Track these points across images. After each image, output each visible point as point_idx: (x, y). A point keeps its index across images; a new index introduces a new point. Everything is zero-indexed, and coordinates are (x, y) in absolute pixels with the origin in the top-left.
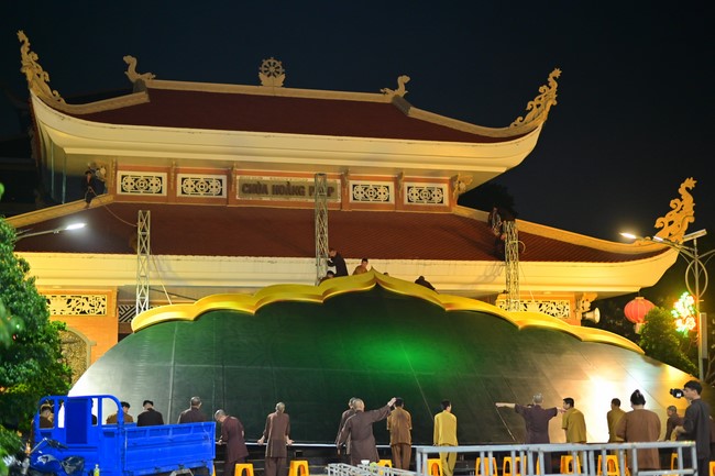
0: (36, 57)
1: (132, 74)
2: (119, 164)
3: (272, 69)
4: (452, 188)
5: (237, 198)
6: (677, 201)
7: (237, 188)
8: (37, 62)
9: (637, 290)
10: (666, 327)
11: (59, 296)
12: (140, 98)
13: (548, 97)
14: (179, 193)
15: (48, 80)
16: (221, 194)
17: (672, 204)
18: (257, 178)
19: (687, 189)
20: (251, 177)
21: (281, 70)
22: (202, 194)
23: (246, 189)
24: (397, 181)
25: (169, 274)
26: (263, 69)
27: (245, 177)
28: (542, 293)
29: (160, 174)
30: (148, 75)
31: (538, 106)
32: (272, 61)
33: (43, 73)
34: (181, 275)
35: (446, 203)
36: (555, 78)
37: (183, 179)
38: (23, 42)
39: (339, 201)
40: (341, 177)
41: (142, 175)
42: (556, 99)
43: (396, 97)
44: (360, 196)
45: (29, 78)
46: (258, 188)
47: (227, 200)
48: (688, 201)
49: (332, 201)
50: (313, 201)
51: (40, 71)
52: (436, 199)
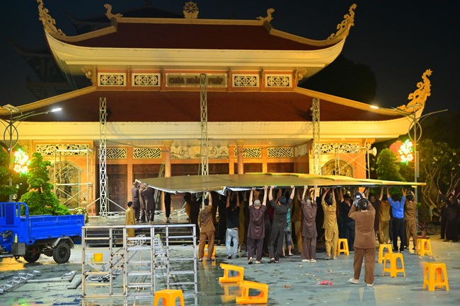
0: (47, 11)
1: (109, 15)
2: (99, 69)
4: (294, 77)
5: (166, 86)
6: (421, 83)
7: (166, 80)
8: (48, 13)
9: (397, 136)
10: (391, 160)
11: (63, 145)
12: (111, 29)
13: (349, 21)
14: (133, 84)
15: (55, 23)
16: (157, 84)
17: (418, 86)
18: (178, 74)
19: (427, 76)
20: (175, 74)
21: (196, 8)
22: (146, 85)
23: (172, 81)
24: (261, 73)
25: (119, 132)
26: (186, 8)
27: (171, 74)
28: (340, 139)
29: (122, 74)
30: (118, 15)
31: (343, 27)
32: (191, 3)
33: (51, 20)
34: (125, 133)
35: (291, 85)
36: (353, 9)
37: (135, 76)
38: (40, 3)
39: (226, 86)
40: (228, 72)
41: (112, 74)
42: (354, 22)
43: (266, 22)
44: (239, 83)
45: (44, 23)
46: (179, 80)
47: (161, 88)
48: (427, 83)
49: (222, 86)
50: (211, 86)
51: (50, 18)
52: (285, 84)
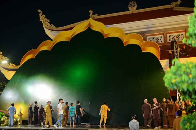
0: (45, 16)
1: (91, 15)
3: (133, 5)
15: (49, 22)
21: (136, 4)
26: (130, 5)
30: (96, 15)
32: (133, 2)
33: (47, 20)
38: (40, 12)
43: (176, 5)
45: (42, 22)
51: (46, 20)
52: (181, 39)
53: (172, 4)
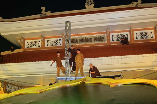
2: (26, 38)
4: (156, 31)
14: (46, 46)
16: (61, 45)
18: (74, 37)
21: (93, 3)
22: (54, 45)
26: (86, 3)
29: (39, 40)
30: (49, 12)
35: (154, 37)
37: (48, 41)
39: (106, 42)
41: (33, 41)
44: (115, 39)
46: (74, 41)
47: (63, 46)
49: (103, 42)
50: (96, 43)
52: (149, 37)
53: (133, 4)
